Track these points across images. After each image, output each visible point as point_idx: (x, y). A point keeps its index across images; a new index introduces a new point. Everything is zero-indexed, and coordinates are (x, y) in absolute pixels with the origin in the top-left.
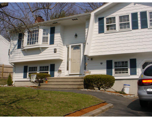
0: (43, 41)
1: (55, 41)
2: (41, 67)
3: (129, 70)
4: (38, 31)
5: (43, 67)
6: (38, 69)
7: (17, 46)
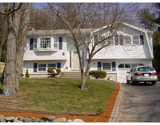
0: (54, 47)
1: (63, 47)
2: (49, 65)
3: (111, 68)
4: (50, 39)
5: (51, 65)
6: (47, 65)
7: (29, 48)
